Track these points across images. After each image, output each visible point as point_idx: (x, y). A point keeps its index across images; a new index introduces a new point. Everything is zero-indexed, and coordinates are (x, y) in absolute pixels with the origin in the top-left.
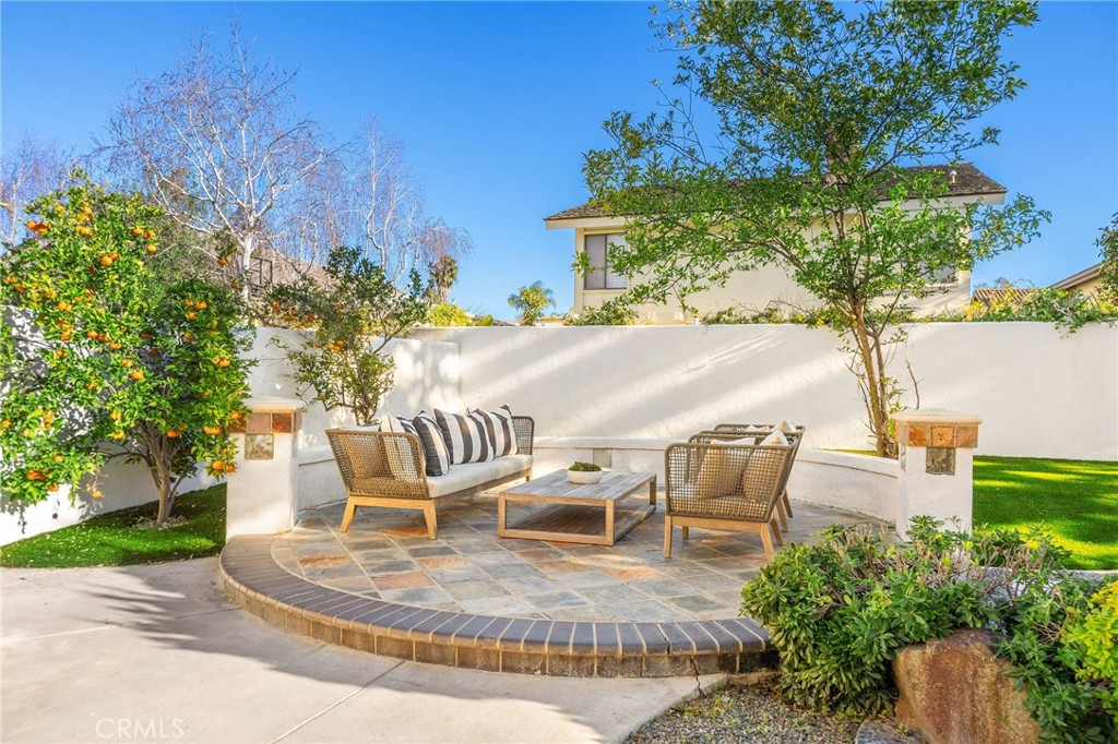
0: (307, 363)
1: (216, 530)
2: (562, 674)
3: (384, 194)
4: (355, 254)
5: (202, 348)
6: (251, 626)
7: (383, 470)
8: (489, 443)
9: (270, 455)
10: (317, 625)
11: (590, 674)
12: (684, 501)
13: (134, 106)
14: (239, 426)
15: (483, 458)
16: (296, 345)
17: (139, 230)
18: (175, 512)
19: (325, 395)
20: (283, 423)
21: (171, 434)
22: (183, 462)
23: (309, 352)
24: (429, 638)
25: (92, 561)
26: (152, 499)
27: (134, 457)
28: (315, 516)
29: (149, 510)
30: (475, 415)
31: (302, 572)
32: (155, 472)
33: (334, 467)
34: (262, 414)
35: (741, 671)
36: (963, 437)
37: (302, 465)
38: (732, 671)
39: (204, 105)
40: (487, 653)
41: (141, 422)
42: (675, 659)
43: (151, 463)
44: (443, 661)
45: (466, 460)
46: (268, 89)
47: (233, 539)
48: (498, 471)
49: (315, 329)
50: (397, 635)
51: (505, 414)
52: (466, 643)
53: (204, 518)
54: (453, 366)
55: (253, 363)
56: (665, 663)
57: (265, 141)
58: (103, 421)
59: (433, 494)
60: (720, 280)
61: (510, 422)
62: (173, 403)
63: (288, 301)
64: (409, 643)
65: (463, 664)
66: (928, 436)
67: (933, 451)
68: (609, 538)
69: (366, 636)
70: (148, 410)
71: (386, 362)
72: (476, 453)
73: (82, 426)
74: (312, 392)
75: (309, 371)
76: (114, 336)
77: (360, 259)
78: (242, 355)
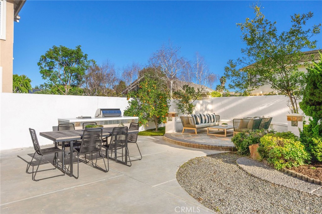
0: (180, 105)
1: (164, 132)
2: (206, 149)
3: (200, 68)
4: (187, 86)
5: (162, 104)
6: (167, 142)
7: (189, 123)
8: (210, 120)
9: (172, 120)
10: (175, 142)
11: (210, 149)
12: (237, 129)
13: (152, 57)
14: (167, 116)
15: (208, 122)
16: (178, 102)
17: (154, 86)
18: (158, 130)
19: (183, 111)
20: (173, 115)
21: (158, 117)
22: (159, 122)
23: (180, 103)
24: (189, 143)
25: (147, 135)
26: (155, 128)
27: (153, 121)
28: (179, 131)
29: (155, 129)
30: (208, 115)
31: (175, 137)
32: (155, 123)
33: (182, 123)
34: (170, 114)
35: (233, 151)
36: (299, 119)
37: (177, 123)
38: (232, 151)
39: (164, 56)
40: (196, 146)
41: (154, 115)
42: (222, 148)
43: (155, 122)
44: (191, 147)
45: (205, 123)
46: (175, 51)
47: (166, 133)
48: (210, 125)
49: (181, 99)
50: (185, 143)
51: (214, 115)
52: (193, 144)
53: (163, 131)
54: (210, 107)
55: (170, 106)
56: (221, 149)
57: (175, 61)
58: (148, 114)
59: (196, 127)
60: (257, 88)
61: (215, 116)
62: (158, 112)
63: (177, 94)
64: (187, 144)
65: (193, 147)
66: (291, 119)
67: (293, 122)
68: (225, 135)
69: (181, 143)
70: (154, 113)
71: (194, 105)
72: (207, 121)
73: (145, 116)
74: (181, 111)
75: (180, 107)
76: (150, 102)
77: (188, 87)
78: (168, 104)
